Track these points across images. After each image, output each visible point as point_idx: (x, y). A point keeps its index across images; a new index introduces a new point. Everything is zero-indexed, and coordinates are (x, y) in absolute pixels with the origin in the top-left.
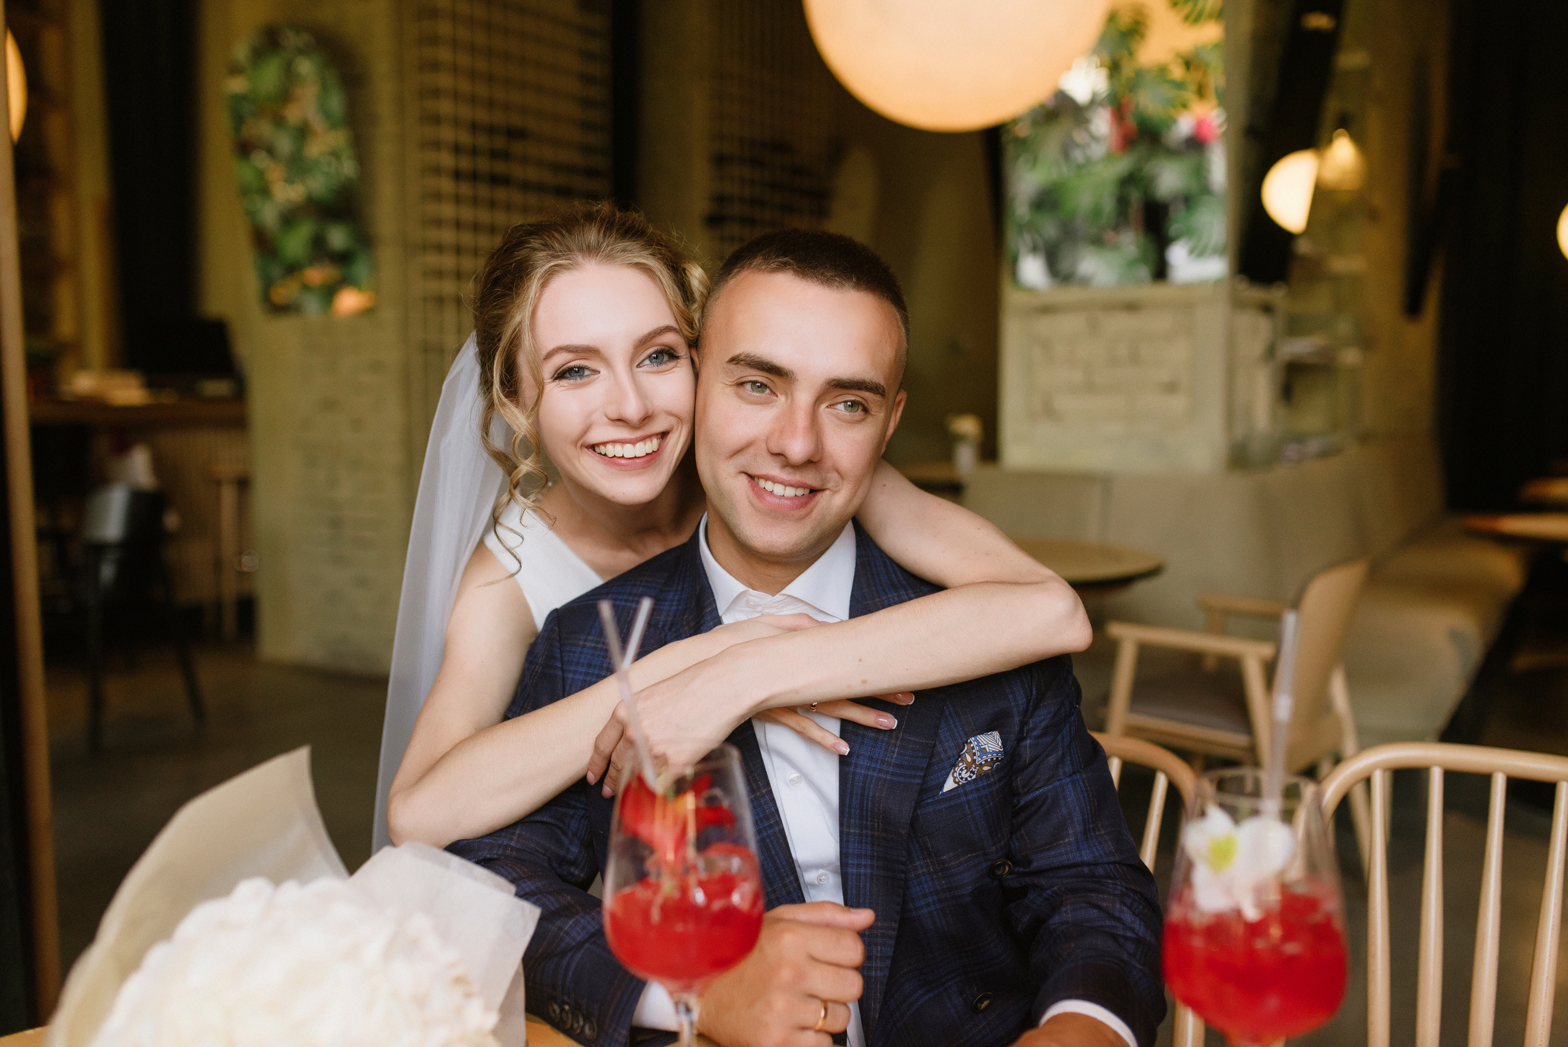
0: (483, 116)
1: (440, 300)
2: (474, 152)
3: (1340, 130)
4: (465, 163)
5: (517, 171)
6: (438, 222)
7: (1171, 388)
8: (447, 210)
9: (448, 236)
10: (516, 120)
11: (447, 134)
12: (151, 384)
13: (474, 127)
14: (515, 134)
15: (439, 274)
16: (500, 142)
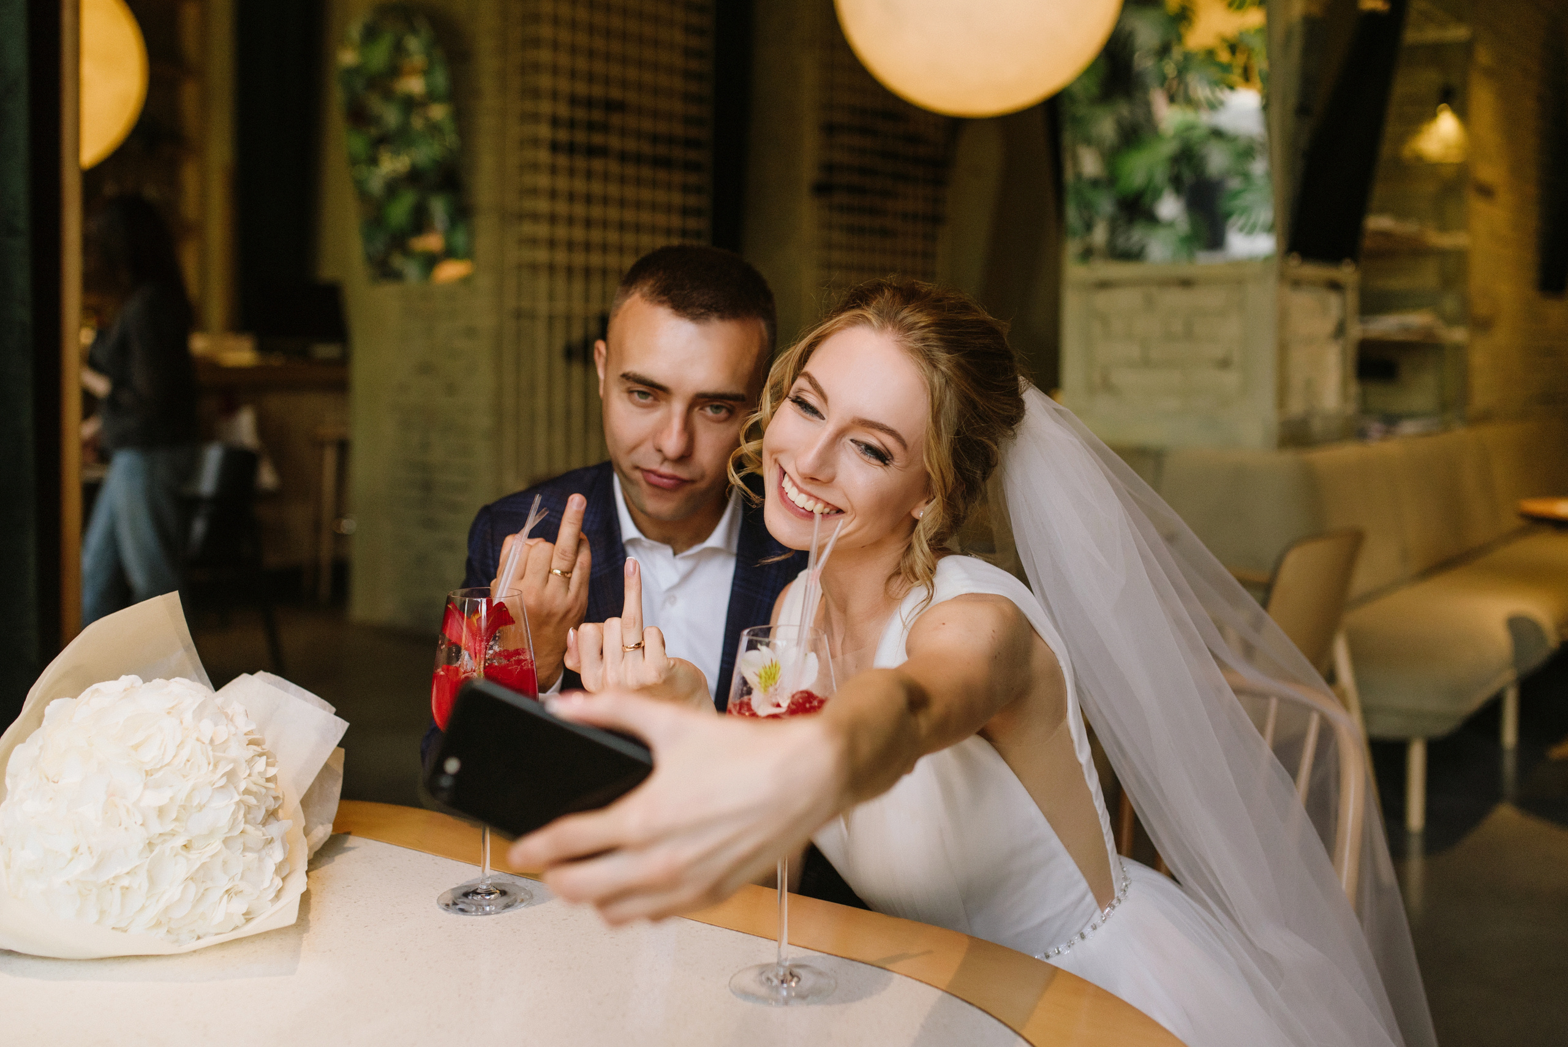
0: (581, 88)
1: (534, 267)
2: (572, 124)
3: (1443, 105)
4: (563, 135)
5: (614, 142)
6: (534, 192)
7: (1224, 364)
8: (543, 181)
9: (543, 205)
10: (616, 93)
11: (545, 107)
12: (262, 347)
13: (573, 100)
14: (611, 106)
15: (533, 242)
16: (597, 115)
